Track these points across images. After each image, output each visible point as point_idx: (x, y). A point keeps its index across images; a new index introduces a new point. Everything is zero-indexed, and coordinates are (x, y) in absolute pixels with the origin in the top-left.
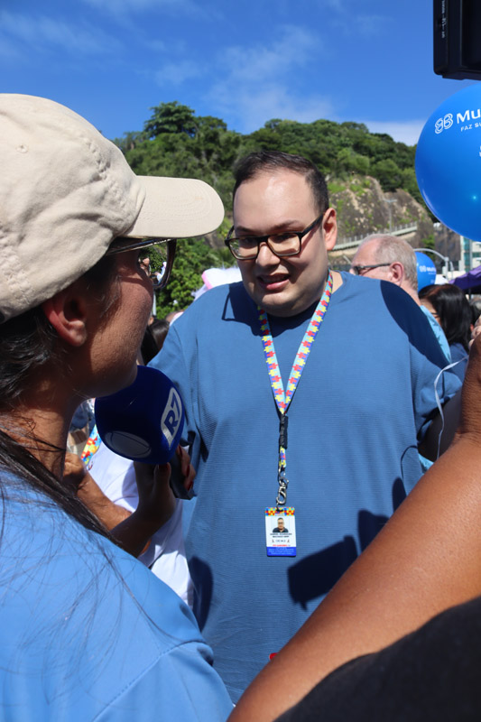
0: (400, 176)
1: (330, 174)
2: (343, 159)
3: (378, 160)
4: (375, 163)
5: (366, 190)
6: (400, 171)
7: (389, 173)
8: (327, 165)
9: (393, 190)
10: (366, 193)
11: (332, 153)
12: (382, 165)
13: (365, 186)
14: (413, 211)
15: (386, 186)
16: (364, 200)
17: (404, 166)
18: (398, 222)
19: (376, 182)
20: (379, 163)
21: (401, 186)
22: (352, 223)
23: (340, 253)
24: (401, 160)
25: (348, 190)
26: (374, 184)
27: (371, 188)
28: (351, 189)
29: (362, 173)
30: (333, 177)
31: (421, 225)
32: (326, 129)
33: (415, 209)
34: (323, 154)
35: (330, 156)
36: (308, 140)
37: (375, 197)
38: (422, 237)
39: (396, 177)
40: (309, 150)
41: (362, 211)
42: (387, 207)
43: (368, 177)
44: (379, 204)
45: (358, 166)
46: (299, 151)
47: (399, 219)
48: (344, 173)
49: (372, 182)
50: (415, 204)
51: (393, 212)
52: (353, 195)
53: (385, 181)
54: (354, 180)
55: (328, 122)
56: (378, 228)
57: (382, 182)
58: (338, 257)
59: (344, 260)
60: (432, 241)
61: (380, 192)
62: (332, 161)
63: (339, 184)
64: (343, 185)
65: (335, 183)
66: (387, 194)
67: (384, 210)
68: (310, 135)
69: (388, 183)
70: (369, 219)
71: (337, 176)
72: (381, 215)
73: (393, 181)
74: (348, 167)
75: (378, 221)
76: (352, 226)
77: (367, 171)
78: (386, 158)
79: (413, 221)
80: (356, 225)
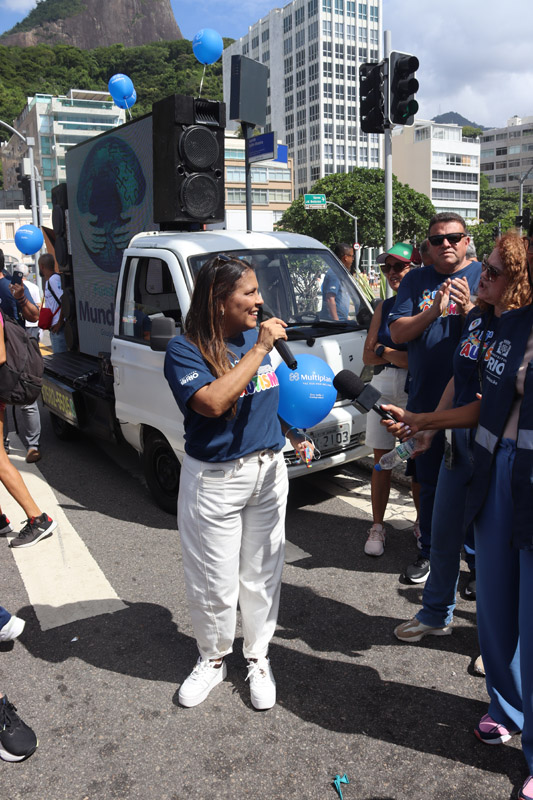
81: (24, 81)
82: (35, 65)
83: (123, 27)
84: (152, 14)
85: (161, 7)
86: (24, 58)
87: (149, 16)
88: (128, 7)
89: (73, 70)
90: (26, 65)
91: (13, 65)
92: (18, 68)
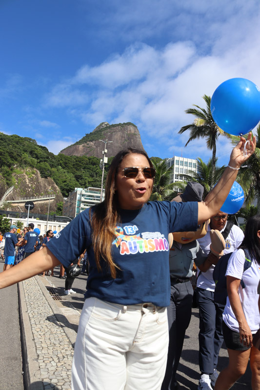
0: (50, 172)
1: (17, 164)
2: (24, 158)
3: (41, 161)
4: (39, 162)
5: (33, 175)
6: (50, 168)
7: (45, 169)
8: (16, 160)
9: (46, 177)
10: (33, 177)
11: (19, 154)
12: (42, 165)
13: (33, 173)
14: (54, 189)
15: (43, 175)
16: (31, 180)
17: (52, 166)
18: (47, 193)
19: (38, 172)
20: (41, 163)
21: (50, 176)
22: (24, 190)
23: (17, 205)
24: (51, 163)
25: (24, 174)
26: (37, 173)
27: (36, 175)
28: (26, 173)
29: (32, 166)
30: (18, 166)
31: (57, 196)
32: (17, 141)
33: (55, 188)
34: (15, 154)
35: (18, 155)
36: (8, 145)
37: (37, 179)
38: (57, 202)
39: (48, 171)
40: (8, 150)
41: (30, 185)
42: (42, 185)
43: (35, 169)
44: (38, 183)
45: (31, 163)
46: (4, 150)
47: (47, 192)
48: (24, 165)
49: (37, 172)
50: (56, 186)
51: (45, 188)
52: (26, 177)
53: (43, 173)
54: (28, 169)
55: (19, 137)
56: (37, 195)
57: (41, 173)
58: (15, 207)
59: (18, 208)
60: (62, 205)
61: (40, 177)
62: (19, 159)
63: (21, 170)
64: (22, 171)
65: (19, 169)
66: (43, 179)
67: (41, 186)
68: (10, 142)
69: (44, 174)
70: (33, 190)
71: (20, 166)
72: (39, 189)
73: (46, 173)
74: (26, 162)
75: (37, 191)
76: (24, 192)
77: (35, 166)
78: (45, 161)
79: (54, 194)
80: (26, 192)
81: (75, 170)
82: (80, 164)
83: (119, 145)
84: (132, 140)
85: (136, 137)
86: (76, 161)
87: (130, 141)
88: (122, 137)
89: (95, 166)
90: (77, 164)
91: (72, 164)
92: (74, 165)
